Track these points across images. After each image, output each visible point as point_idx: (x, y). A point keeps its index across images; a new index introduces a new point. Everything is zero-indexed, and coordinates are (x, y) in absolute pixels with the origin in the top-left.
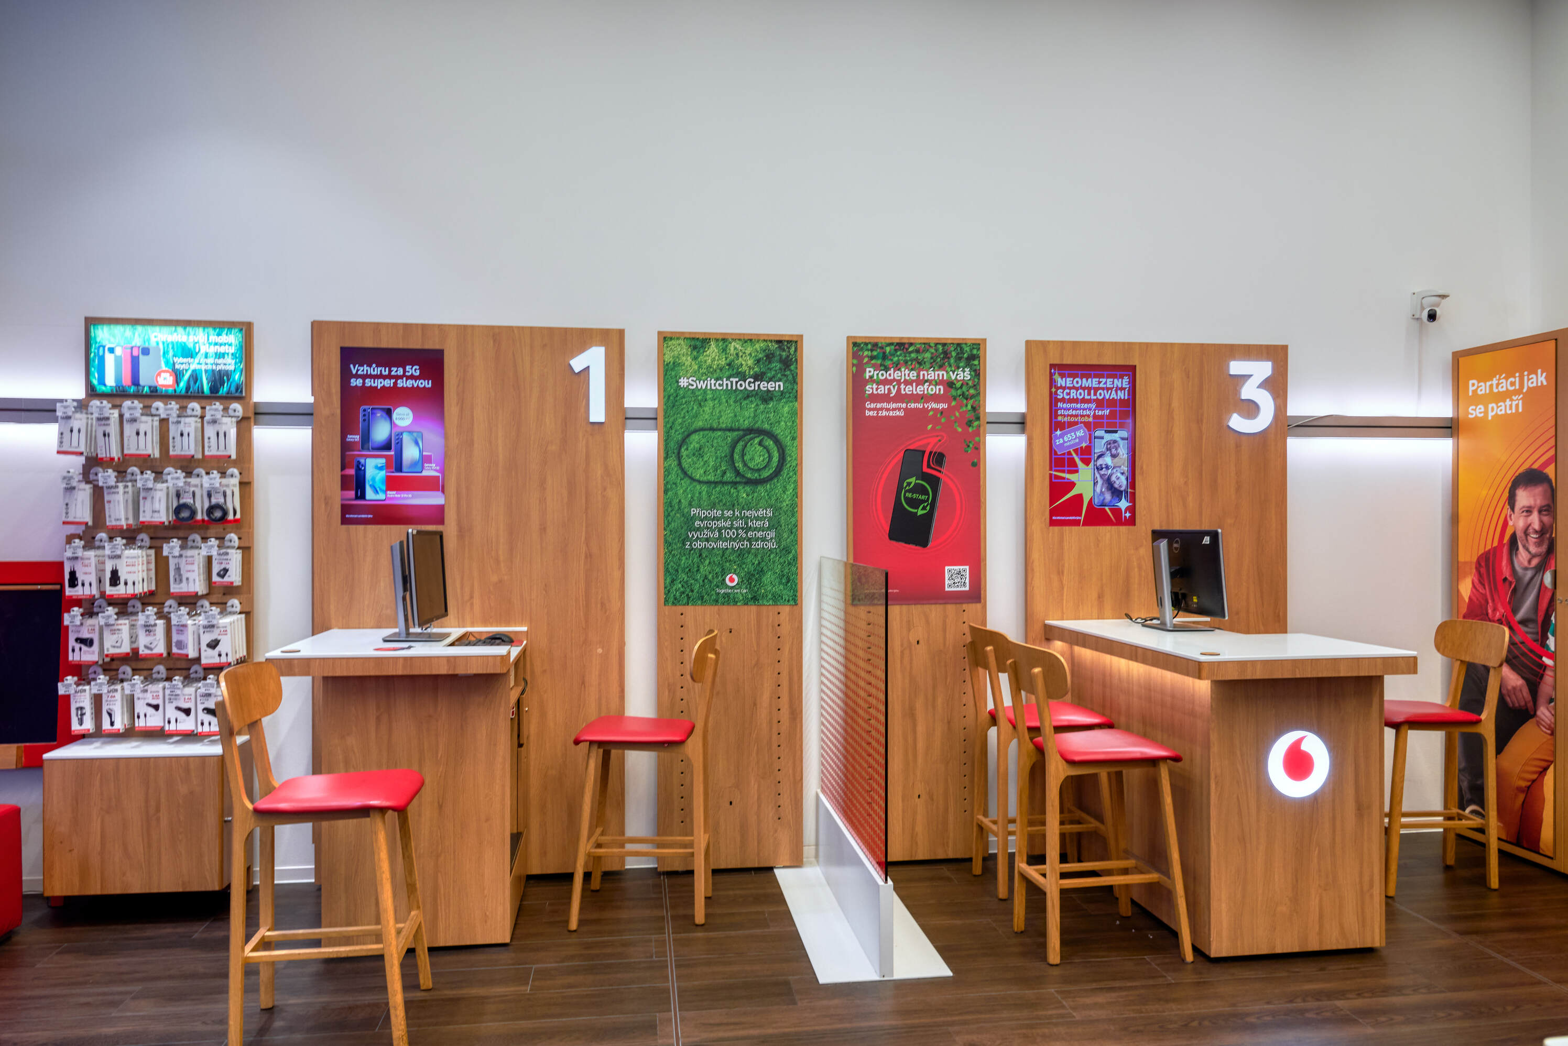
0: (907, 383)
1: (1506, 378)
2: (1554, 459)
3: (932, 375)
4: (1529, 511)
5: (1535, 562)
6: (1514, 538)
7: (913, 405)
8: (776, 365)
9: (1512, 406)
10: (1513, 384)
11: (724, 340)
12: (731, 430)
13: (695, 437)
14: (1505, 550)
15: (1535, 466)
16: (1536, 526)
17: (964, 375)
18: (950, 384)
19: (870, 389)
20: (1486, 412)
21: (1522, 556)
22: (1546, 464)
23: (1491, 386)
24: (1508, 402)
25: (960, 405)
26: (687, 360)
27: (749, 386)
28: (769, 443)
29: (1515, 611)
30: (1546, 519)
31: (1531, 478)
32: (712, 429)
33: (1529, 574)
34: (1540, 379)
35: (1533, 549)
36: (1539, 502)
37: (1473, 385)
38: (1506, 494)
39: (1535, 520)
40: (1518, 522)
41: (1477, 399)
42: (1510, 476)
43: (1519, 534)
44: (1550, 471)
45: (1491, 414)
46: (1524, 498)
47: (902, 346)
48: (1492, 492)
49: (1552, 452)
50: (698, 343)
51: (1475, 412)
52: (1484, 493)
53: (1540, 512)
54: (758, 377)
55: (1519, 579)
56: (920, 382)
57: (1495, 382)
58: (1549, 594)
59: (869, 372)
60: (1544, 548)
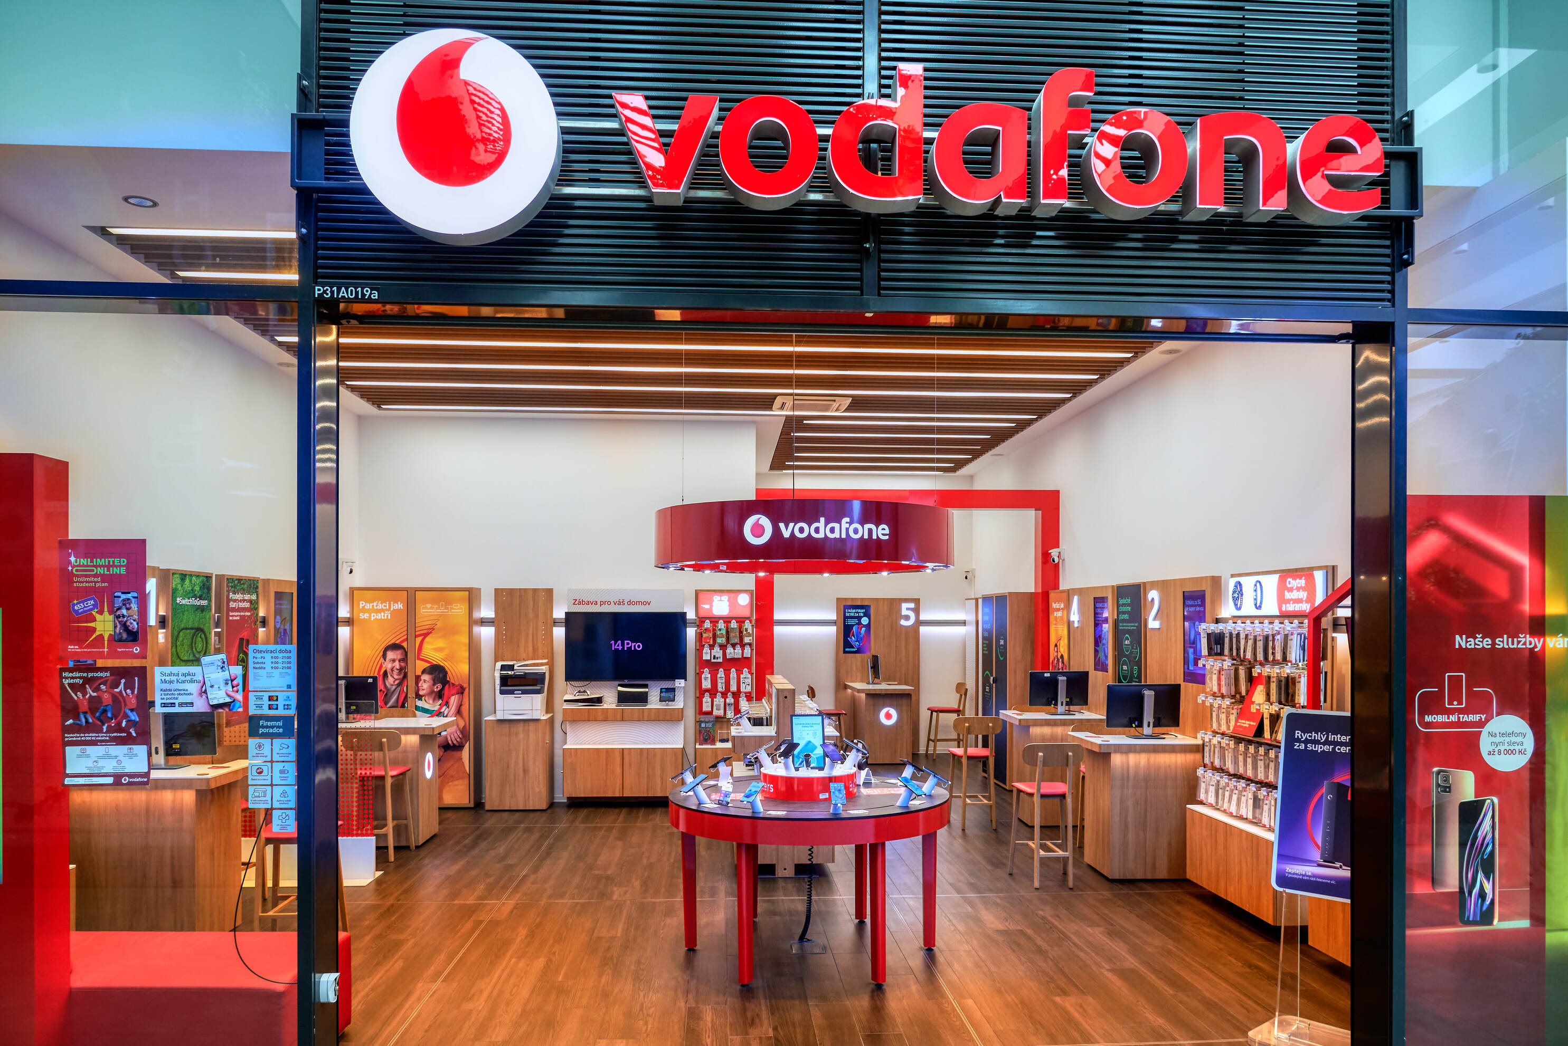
0: (241, 601)
1: (382, 603)
2: (407, 639)
3: (247, 597)
4: (394, 661)
5: (397, 682)
6: (385, 673)
7: (242, 614)
8: (206, 590)
9: (386, 615)
10: (385, 606)
11: (191, 575)
12: (192, 629)
13: (181, 634)
14: (381, 677)
15: (397, 642)
16: (398, 667)
17: (254, 597)
18: (251, 601)
19: (232, 605)
20: (370, 616)
21: (390, 680)
22: (403, 641)
23: (373, 606)
24: (382, 614)
25: (254, 613)
26: (179, 587)
27: (198, 602)
28: (203, 636)
29: (386, 703)
30: (403, 664)
31: (395, 647)
32: (186, 629)
33: (394, 687)
34: (400, 606)
35: (396, 677)
36: (399, 657)
37: (362, 604)
38: (382, 653)
39: (397, 665)
40: (388, 666)
41: (364, 610)
42: (384, 646)
43: (388, 671)
44: (405, 644)
45: (372, 618)
46: (391, 655)
47: (240, 580)
48: (374, 652)
49: (406, 637)
50: (183, 576)
51: (363, 616)
52: (369, 652)
53: (399, 661)
54: (201, 598)
55: (388, 690)
56: (244, 600)
57: (375, 604)
58: (404, 695)
59: (231, 595)
60: (401, 676)
